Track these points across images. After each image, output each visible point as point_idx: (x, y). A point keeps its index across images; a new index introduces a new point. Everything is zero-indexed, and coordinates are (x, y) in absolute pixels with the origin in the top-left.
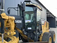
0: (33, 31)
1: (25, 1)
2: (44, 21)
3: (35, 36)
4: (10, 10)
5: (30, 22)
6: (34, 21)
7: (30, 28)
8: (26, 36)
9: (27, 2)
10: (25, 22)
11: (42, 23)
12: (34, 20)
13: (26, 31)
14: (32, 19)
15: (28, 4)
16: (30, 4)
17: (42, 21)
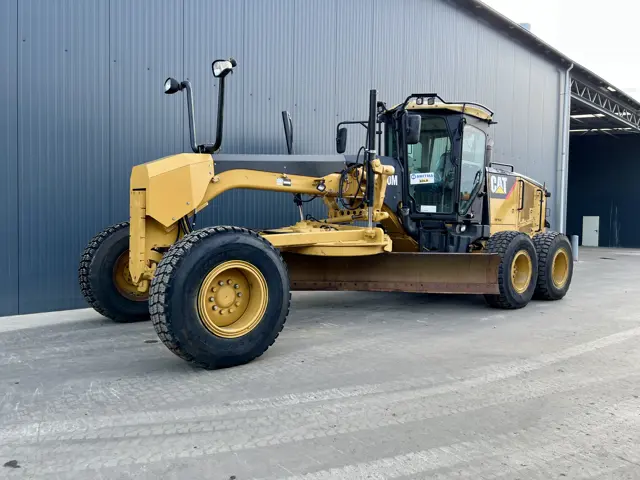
0: (444, 220)
1: (413, 95)
2: (505, 179)
3: (452, 244)
4: (344, 130)
5: (431, 180)
6: (448, 178)
7: (431, 209)
8: (410, 238)
9: (420, 100)
10: (408, 180)
11: (493, 189)
12: (447, 172)
13: (413, 220)
14: (442, 170)
15: (426, 105)
16: (433, 106)
17: (493, 178)
